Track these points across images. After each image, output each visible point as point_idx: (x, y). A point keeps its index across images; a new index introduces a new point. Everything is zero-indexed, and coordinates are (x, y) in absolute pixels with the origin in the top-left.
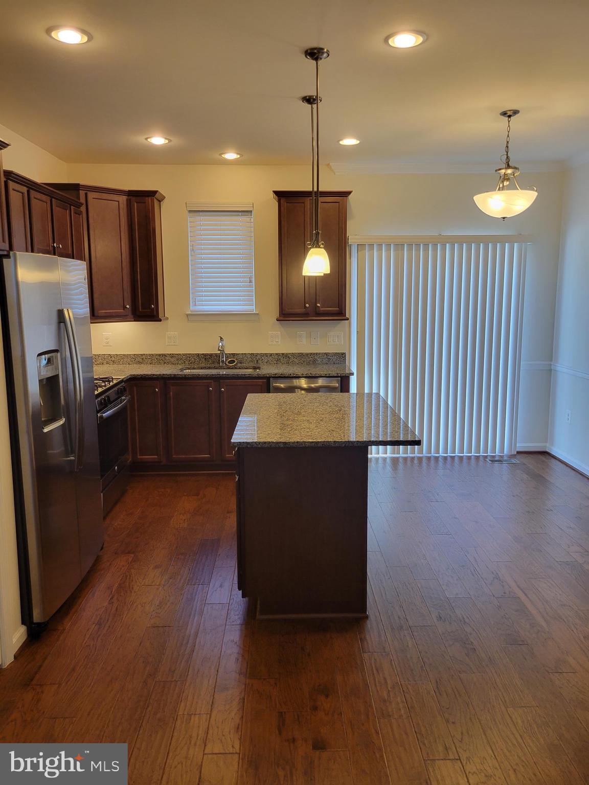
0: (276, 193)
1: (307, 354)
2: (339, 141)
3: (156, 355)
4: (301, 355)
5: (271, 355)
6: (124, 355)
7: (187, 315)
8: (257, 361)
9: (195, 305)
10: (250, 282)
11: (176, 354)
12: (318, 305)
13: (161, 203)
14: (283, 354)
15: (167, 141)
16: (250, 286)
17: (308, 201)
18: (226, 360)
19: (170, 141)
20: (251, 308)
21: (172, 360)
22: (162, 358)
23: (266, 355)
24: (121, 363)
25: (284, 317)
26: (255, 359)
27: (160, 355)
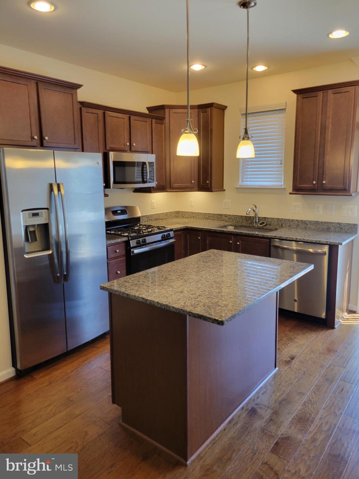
0: (295, 91)
1: (322, 223)
2: (328, 35)
3: (217, 214)
4: (317, 223)
5: (292, 221)
6: (199, 213)
7: (237, 188)
8: (282, 224)
9: (243, 181)
10: (281, 164)
11: (229, 215)
12: (324, 182)
13: (225, 111)
14: (302, 221)
15: (204, 67)
16: (281, 167)
17: (320, 94)
18: (259, 222)
19: (206, 66)
20: (280, 183)
21: (226, 218)
22: (219, 217)
23: (289, 220)
24: (197, 218)
25: (296, 191)
26: (280, 223)
27: (219, 215)
